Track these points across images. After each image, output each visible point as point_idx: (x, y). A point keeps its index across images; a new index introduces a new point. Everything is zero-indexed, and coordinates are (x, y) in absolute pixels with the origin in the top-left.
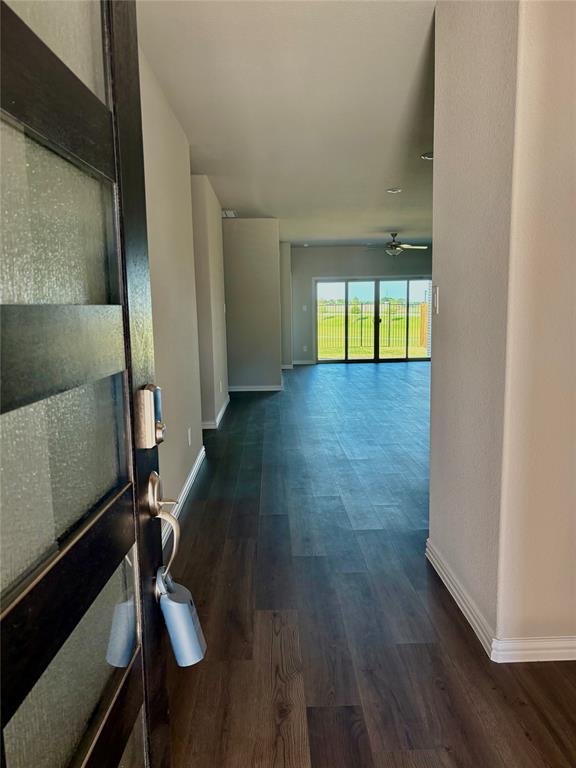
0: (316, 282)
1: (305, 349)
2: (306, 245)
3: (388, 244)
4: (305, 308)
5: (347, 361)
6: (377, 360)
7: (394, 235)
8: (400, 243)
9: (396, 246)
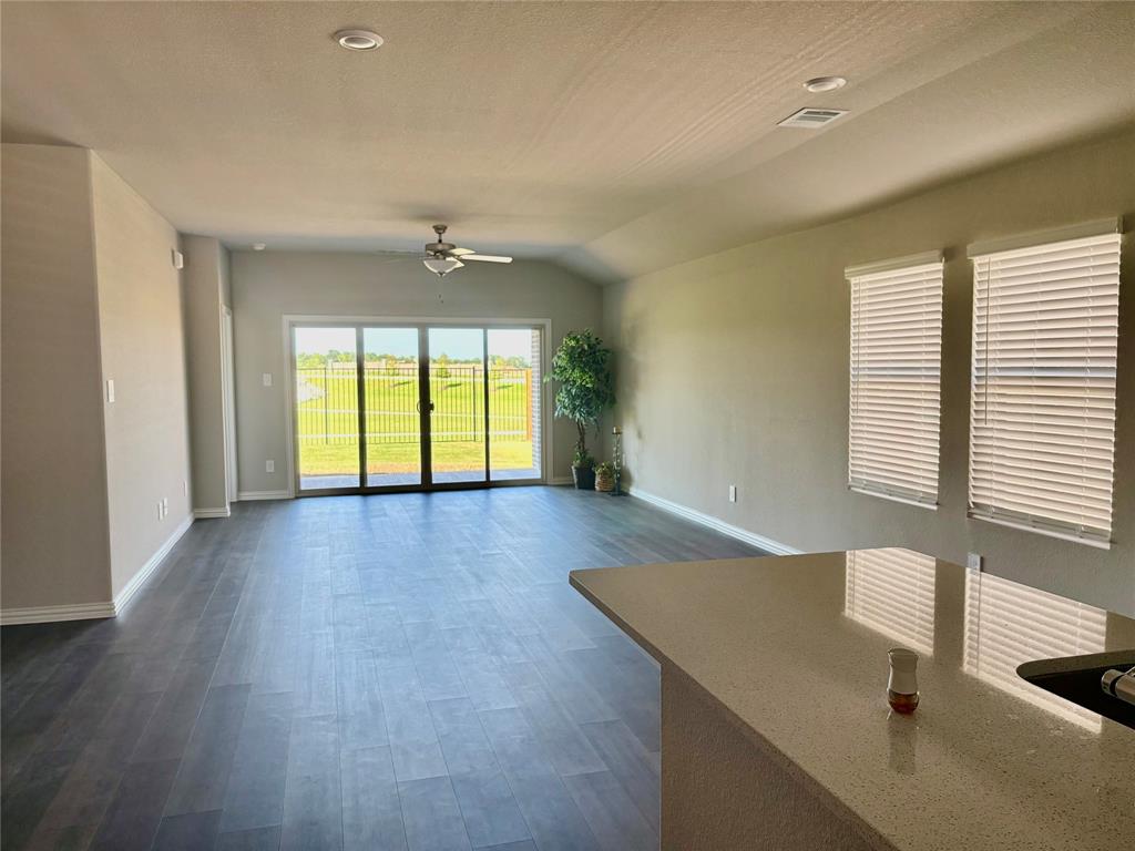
0: (293, 325)
1: (270, 467)
2: (259, 247)
3: (428, 247)
4: (267, 380)
5: (364, 491)
6: (427, 487)
7: (440, 230)
8: (454, 247)
9: (445, 254)
